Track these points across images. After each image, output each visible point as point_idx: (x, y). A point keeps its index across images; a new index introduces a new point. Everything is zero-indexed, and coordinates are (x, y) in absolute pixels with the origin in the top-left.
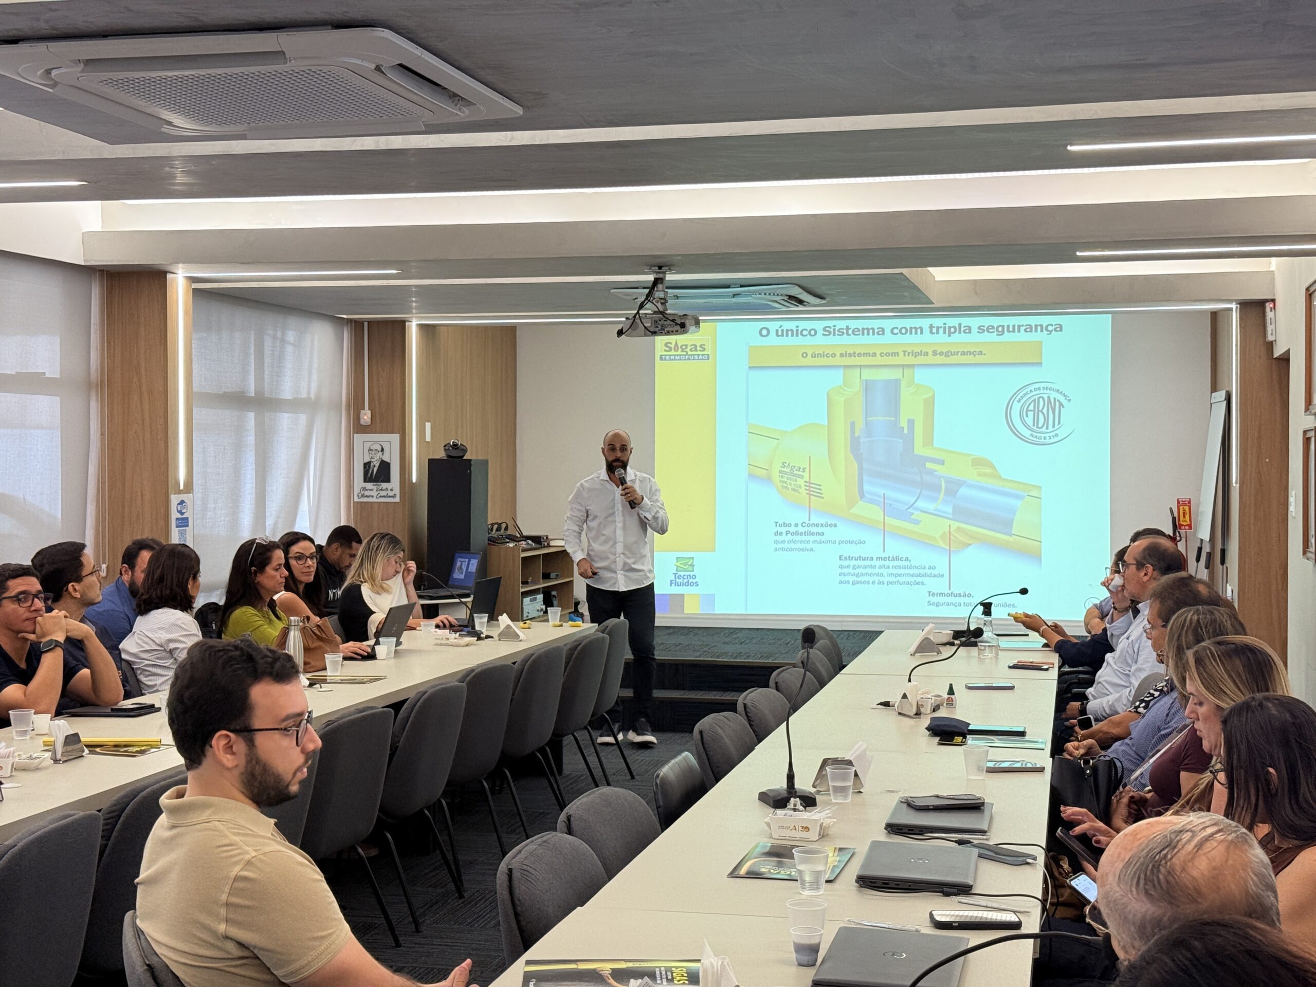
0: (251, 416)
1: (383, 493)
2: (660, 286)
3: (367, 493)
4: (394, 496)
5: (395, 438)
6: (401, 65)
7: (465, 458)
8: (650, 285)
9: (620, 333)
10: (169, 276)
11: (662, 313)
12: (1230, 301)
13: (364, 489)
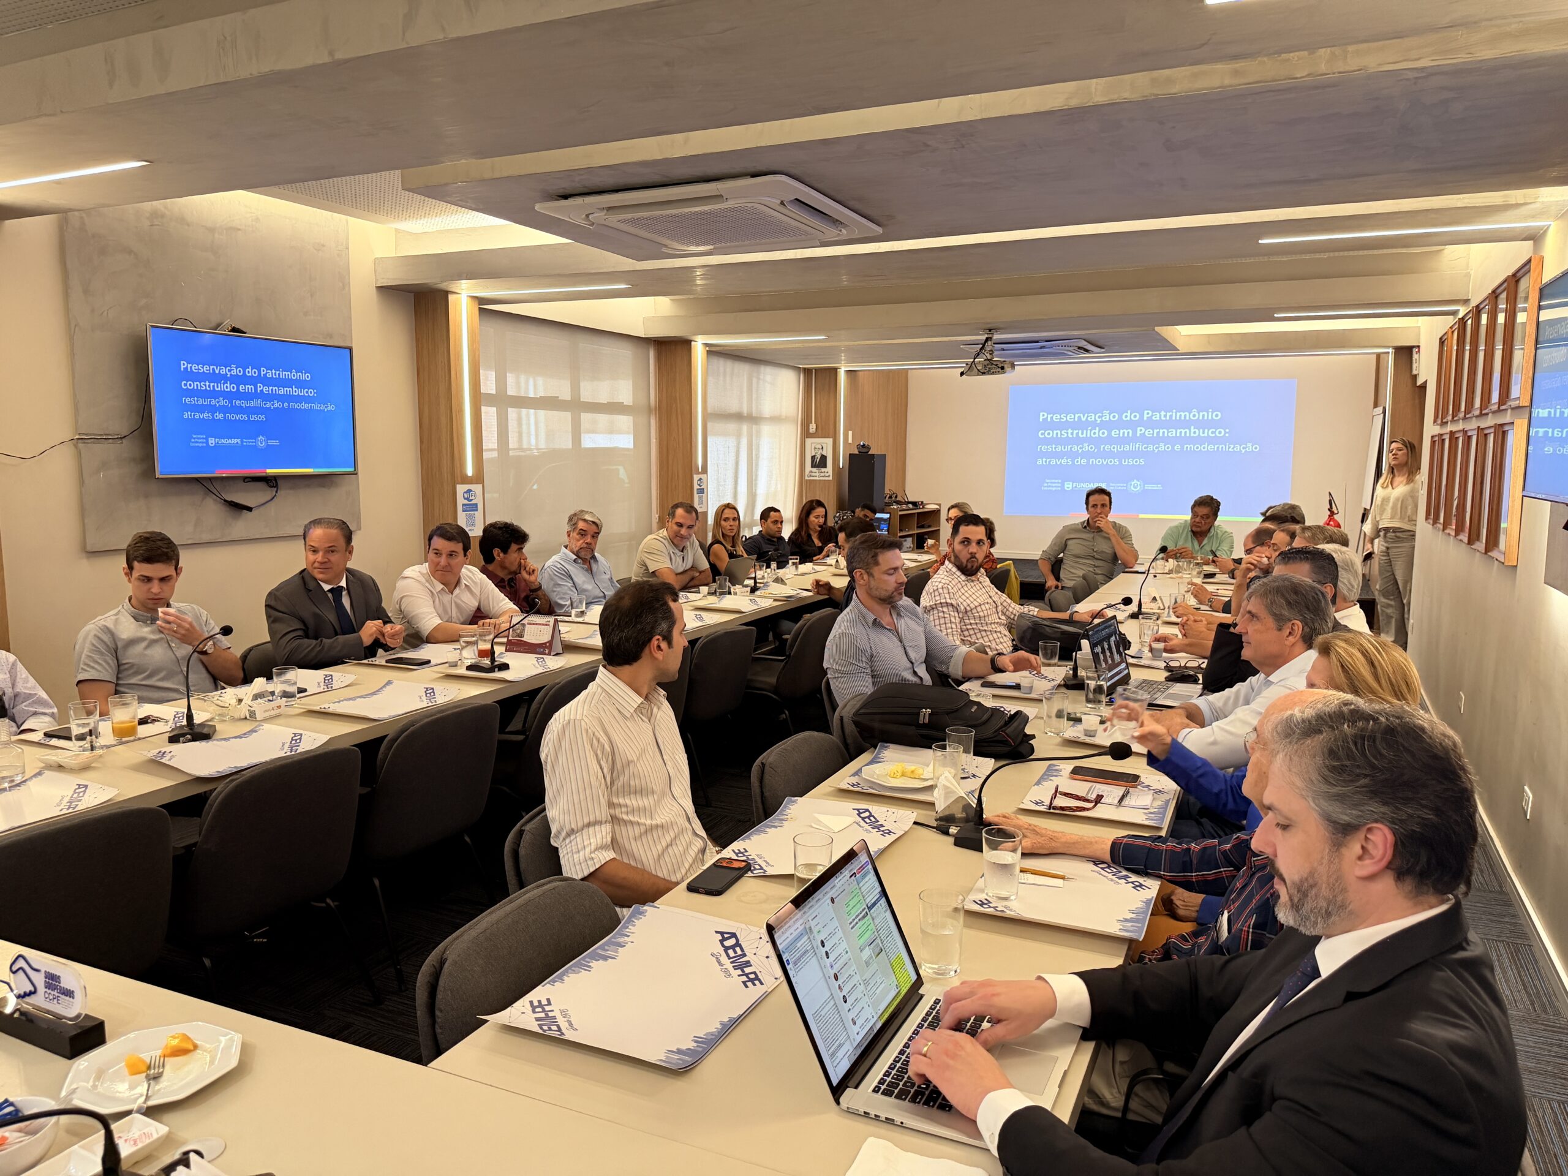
0: (745, 428)
1: (822, 474)
2: (989, 343)
3: (813, 474)
4: (829, 476)
5: (830, 441)
6: (796, 199)
7: (870, 453)
8: (983, 342)
9: (962, 374)
10: (693, 343)
11: (989, 360)
12: (1388, 347)
13: (811, 472)
